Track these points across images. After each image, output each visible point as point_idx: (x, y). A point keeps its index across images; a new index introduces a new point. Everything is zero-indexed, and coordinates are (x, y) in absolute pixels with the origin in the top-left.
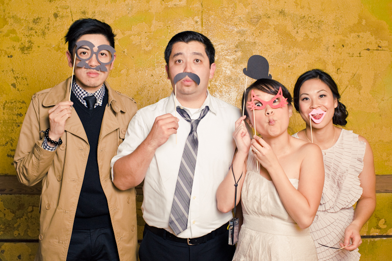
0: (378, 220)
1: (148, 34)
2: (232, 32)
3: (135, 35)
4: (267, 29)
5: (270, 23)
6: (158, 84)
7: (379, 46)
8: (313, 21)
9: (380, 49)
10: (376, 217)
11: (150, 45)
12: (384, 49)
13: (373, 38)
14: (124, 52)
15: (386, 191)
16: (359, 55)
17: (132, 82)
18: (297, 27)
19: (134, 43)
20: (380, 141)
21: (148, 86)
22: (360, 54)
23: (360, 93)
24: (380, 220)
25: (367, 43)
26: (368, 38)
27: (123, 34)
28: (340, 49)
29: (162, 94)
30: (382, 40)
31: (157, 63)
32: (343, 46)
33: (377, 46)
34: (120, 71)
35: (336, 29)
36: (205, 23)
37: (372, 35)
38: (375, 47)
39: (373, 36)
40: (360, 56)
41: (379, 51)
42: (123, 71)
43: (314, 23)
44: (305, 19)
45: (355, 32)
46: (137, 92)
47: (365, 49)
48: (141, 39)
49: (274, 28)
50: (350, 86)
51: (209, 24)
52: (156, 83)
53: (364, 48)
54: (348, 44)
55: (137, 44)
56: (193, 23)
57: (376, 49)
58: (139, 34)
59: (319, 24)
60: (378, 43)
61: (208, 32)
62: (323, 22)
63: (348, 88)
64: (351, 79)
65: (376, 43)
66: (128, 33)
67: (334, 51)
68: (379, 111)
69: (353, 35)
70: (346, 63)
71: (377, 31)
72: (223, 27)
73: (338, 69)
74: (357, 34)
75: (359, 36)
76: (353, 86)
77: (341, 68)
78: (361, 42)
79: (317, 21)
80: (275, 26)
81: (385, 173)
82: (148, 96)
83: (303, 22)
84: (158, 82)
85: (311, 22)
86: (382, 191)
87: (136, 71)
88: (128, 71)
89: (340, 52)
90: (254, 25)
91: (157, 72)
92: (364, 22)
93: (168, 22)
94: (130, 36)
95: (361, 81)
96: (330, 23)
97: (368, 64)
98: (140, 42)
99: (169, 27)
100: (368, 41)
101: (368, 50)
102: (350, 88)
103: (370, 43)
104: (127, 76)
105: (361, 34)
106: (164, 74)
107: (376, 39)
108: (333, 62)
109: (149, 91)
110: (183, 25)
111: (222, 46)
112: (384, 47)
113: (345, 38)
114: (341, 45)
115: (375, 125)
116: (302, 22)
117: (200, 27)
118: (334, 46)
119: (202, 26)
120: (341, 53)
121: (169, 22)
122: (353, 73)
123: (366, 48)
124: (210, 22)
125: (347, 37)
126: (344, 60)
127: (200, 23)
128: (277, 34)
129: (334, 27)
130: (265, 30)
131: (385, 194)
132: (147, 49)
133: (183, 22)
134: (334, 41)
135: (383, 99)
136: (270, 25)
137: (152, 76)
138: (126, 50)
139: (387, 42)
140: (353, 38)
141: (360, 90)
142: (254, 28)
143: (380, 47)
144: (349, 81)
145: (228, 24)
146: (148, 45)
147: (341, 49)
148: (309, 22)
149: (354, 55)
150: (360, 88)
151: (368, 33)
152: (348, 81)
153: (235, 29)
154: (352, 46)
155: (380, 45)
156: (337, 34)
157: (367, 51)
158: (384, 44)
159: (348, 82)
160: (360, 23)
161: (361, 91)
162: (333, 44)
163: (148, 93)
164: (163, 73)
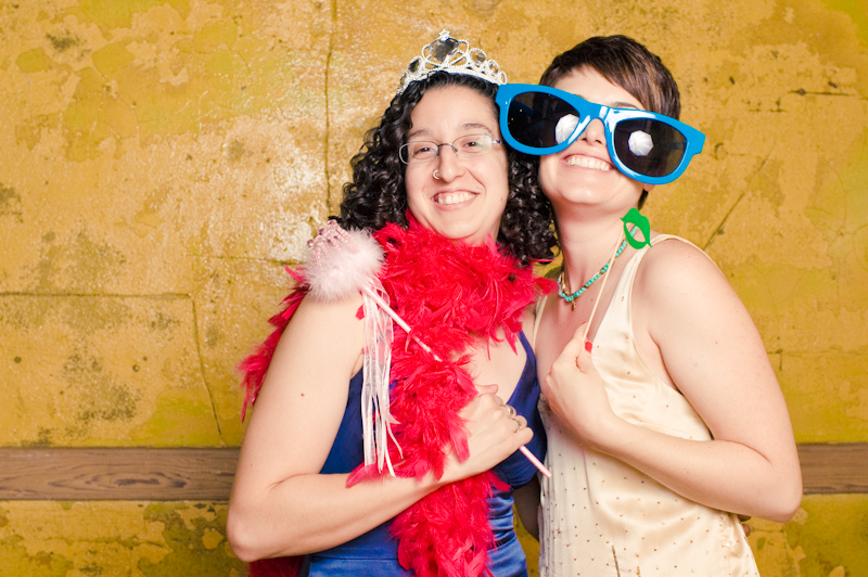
0: (825, 569)
1: (180, 37)
2: (419, 35)
3: (139, 41)
4: (519, 29)
5: (528, 13)
6: (208, 181)
7: (831, 84)
8: (647, 8)
9: (833, 90)
10: (821, 563)
11: (184, 70)
12: (844, 91)
13: (814, 61)
14: (108, 88)
15: (850, 489)
16: (775, 108)
17: (132, 176)
18: (605, 24)
19: (137, 62)
20: (833, 348)
21: (176, 187)
22: (778, 103)
23: (777, 215)
24: (832, 568)
25: (799, 74)
26: (800, 58)
27: (106, 35)
28: (723, 88)
29: (218, 210)
30: (838, 66)
31: (205, 120)
32: (732, 81)
33: (825, 82)
34: (97, 143)
35: (712, 33)
36: (343, 8)
37: (811, 50)
38: (821, 85)
39: (813, 54)
40: (779, 111)
41: (830, 98)
42: (104, 145)
43: (650, 16)
44: (625, 4)
45: (765, 43)
46: (146, 205)
47: (792, 92)
48: (158, 52)
49: (540, 27)
50: (749, 194)
51: (355, 12)
52: (200, 179)
53: (789, 89)
54: (745, 77)
55: (147, 66)
56: (309, 8)
57: (821, 90)
58: (152, 38)
59: (664, 17)
60: (830, 73)
61: (350, 36)
62: (676, 11)
63: (745, 199)
64: (755, 173)
65: (824, 74)
66: (119, 34)
67: (708, 95)
68: (830, 263)
69: (759, 49)
70: (741, 127)
71: (826, 42)
72: (395, 21)
73: (717, 146)
74: (770, 47)
75: (775, 54)
76: (758, 193)
77: (726, 143)
78: (781, 71)
79: (661, 10)
80: (541, 20)
81: (847, 438)
82: (176, 217)
83: (621, 13)
84: (206, 176)
85: (643, 12)
86: (838, 488)
87: (144, 145)
88: (119, 142)
89: (723, 98)
90: (483, 18)
91: (205, 148)
92: (789, 16)
93: (236, 4)
94: (126, 42)
95: (781, 181)
96: (696, 17)
97: (801, 133)
98: (155, 60)
99: (239, 20)
100: (801, 68)
101: (802, 92)
102: (750, 200)
103: (808, 74)
104: (116, 157)
105: (781, 49)
106: (225, 153)
107: (823, 62)
108: (705, 127)
109: (179, 200)
110: (279, 13)
111: (391, 74)
112: (845, 86)
113: (739, 59)
114: (726, 79)
115: (819, 304)
116: (617, 11)
117: (329, 22)
118: (706, 80)
119: (335, 17)
120: (725, 103)
121: (241, 5)
122: (759, 158)
123: (796, 89)
124: (358, 7)
125: (744, 56)
126: (735, 120)
127: (327, 8)
128: (547, 44)
129: (706, 26)
130: (514, 33)
131: (845, 496)
132: (176, 81)
133: (280, 6)
134: (707, 67)
135: (843, 231)
136: (529, 20)
137: (190, 157)
138: (113, 84)
139: (853, 71)
140: (759, 58)
141: (778, 203)
142: (482, 26)
143: (835, 86)
144: (748, 180)
145: (410, 14)
146: (180, 69)
147: (727, 88)
148: (636, 12)
149: (762, 107)
150: (778, 200)
151: (802, 46)
152: (746, 179)
153: (430, 29)
154: (756, 80)
155: (834, 81)
156: (714, 47)
157: (799, 97)
158: (845, 76)
159: (745, 184)
160: (778, 16)
161: (781, 209)
162: (704, 75)
163: (178, 207)
164: (222, 150)
